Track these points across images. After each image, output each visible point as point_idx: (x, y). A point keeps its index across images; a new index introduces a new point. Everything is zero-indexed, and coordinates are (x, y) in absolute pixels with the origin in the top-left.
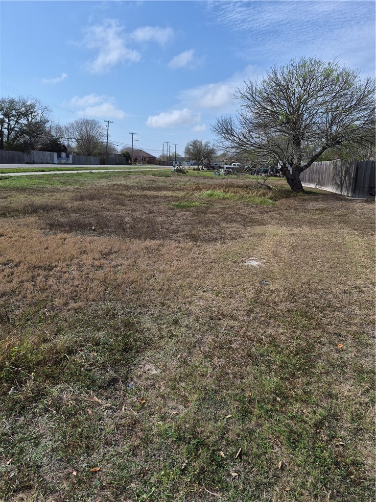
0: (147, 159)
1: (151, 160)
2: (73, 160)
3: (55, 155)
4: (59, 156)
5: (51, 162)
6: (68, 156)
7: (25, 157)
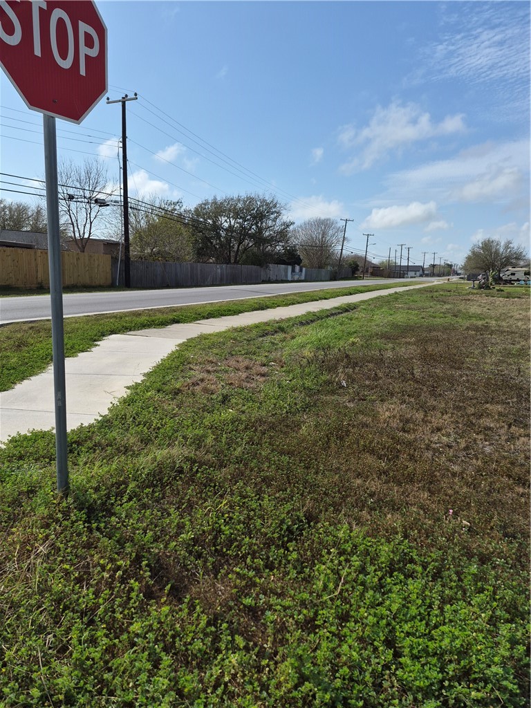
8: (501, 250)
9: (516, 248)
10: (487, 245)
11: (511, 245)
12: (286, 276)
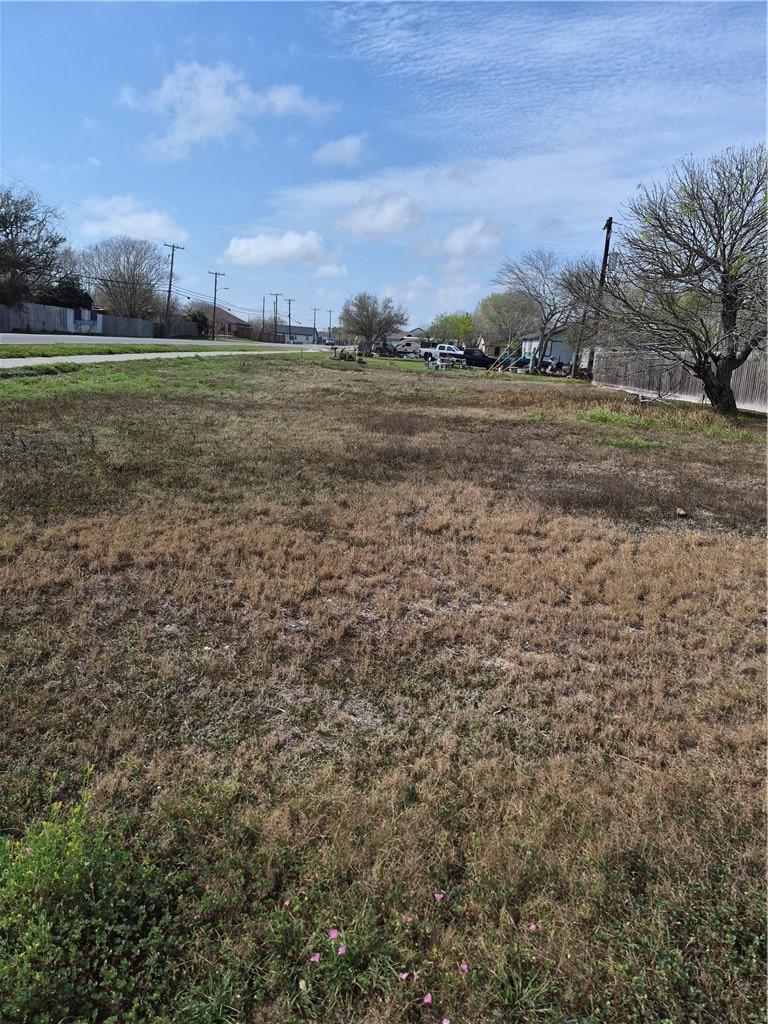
0: (234, 328)
1: (242, 331)
2: (104, 326)
3: (70, 313)
4: (78, 317)
5: (61, 329)
6: (93, 318)
7: (11, 317)
8: (380, 310)
9: (396, 308)
10: (363, 303)
11: (391, 304)
12: (65, 325)
